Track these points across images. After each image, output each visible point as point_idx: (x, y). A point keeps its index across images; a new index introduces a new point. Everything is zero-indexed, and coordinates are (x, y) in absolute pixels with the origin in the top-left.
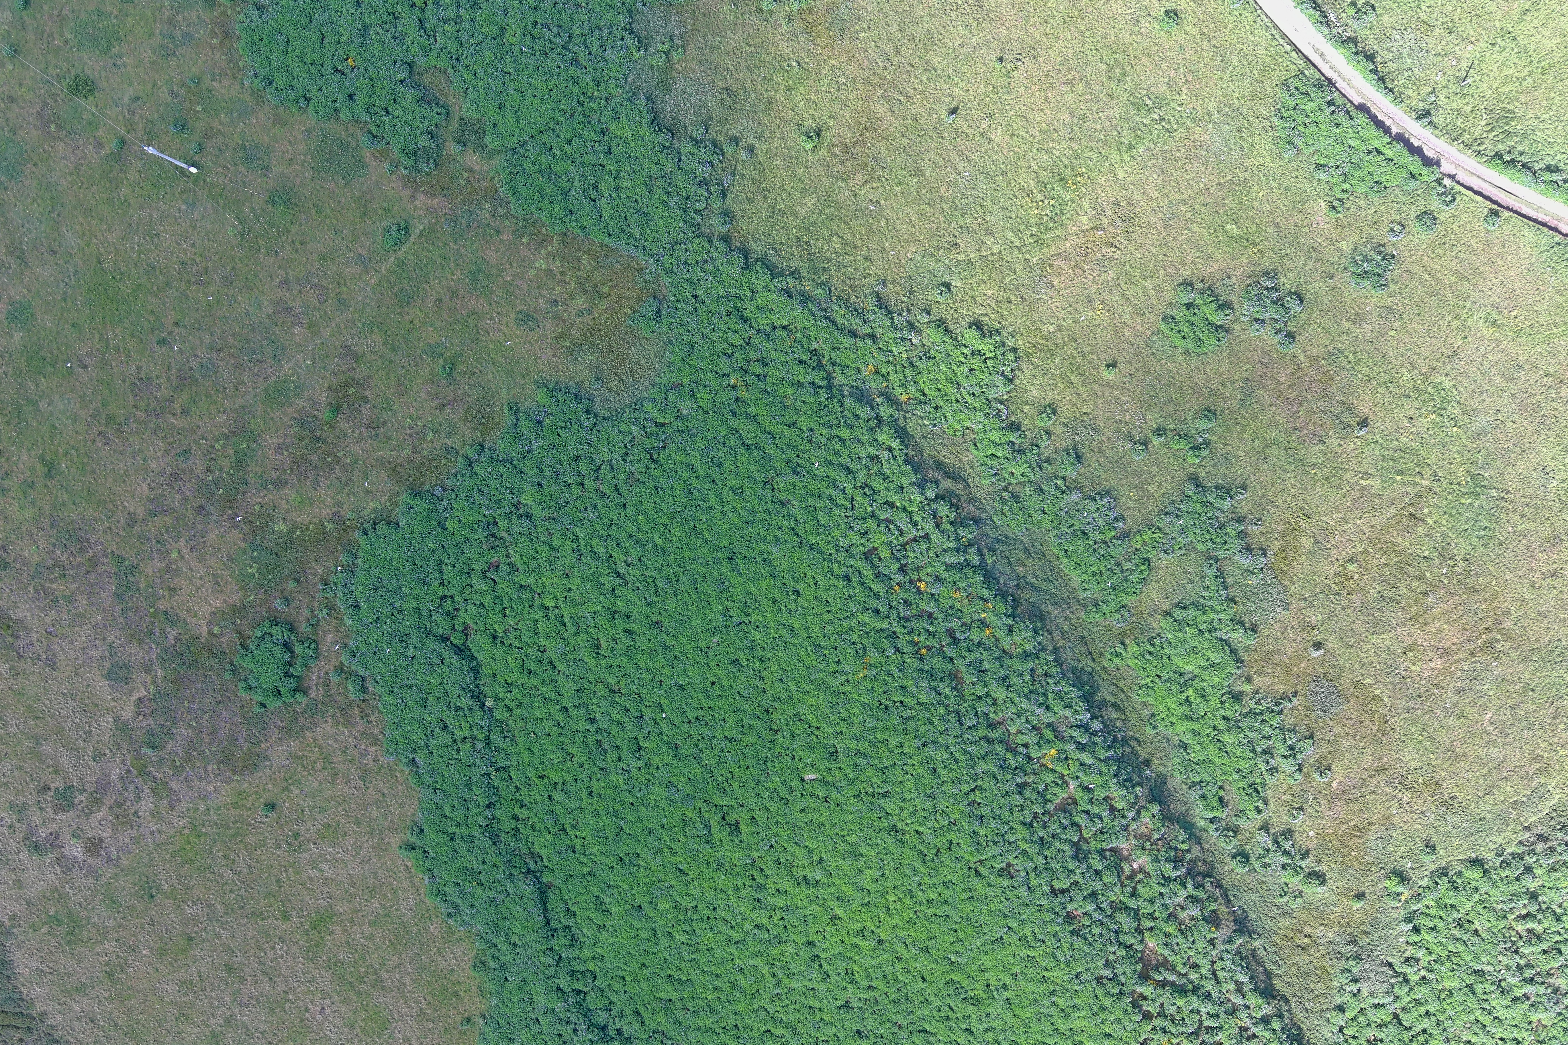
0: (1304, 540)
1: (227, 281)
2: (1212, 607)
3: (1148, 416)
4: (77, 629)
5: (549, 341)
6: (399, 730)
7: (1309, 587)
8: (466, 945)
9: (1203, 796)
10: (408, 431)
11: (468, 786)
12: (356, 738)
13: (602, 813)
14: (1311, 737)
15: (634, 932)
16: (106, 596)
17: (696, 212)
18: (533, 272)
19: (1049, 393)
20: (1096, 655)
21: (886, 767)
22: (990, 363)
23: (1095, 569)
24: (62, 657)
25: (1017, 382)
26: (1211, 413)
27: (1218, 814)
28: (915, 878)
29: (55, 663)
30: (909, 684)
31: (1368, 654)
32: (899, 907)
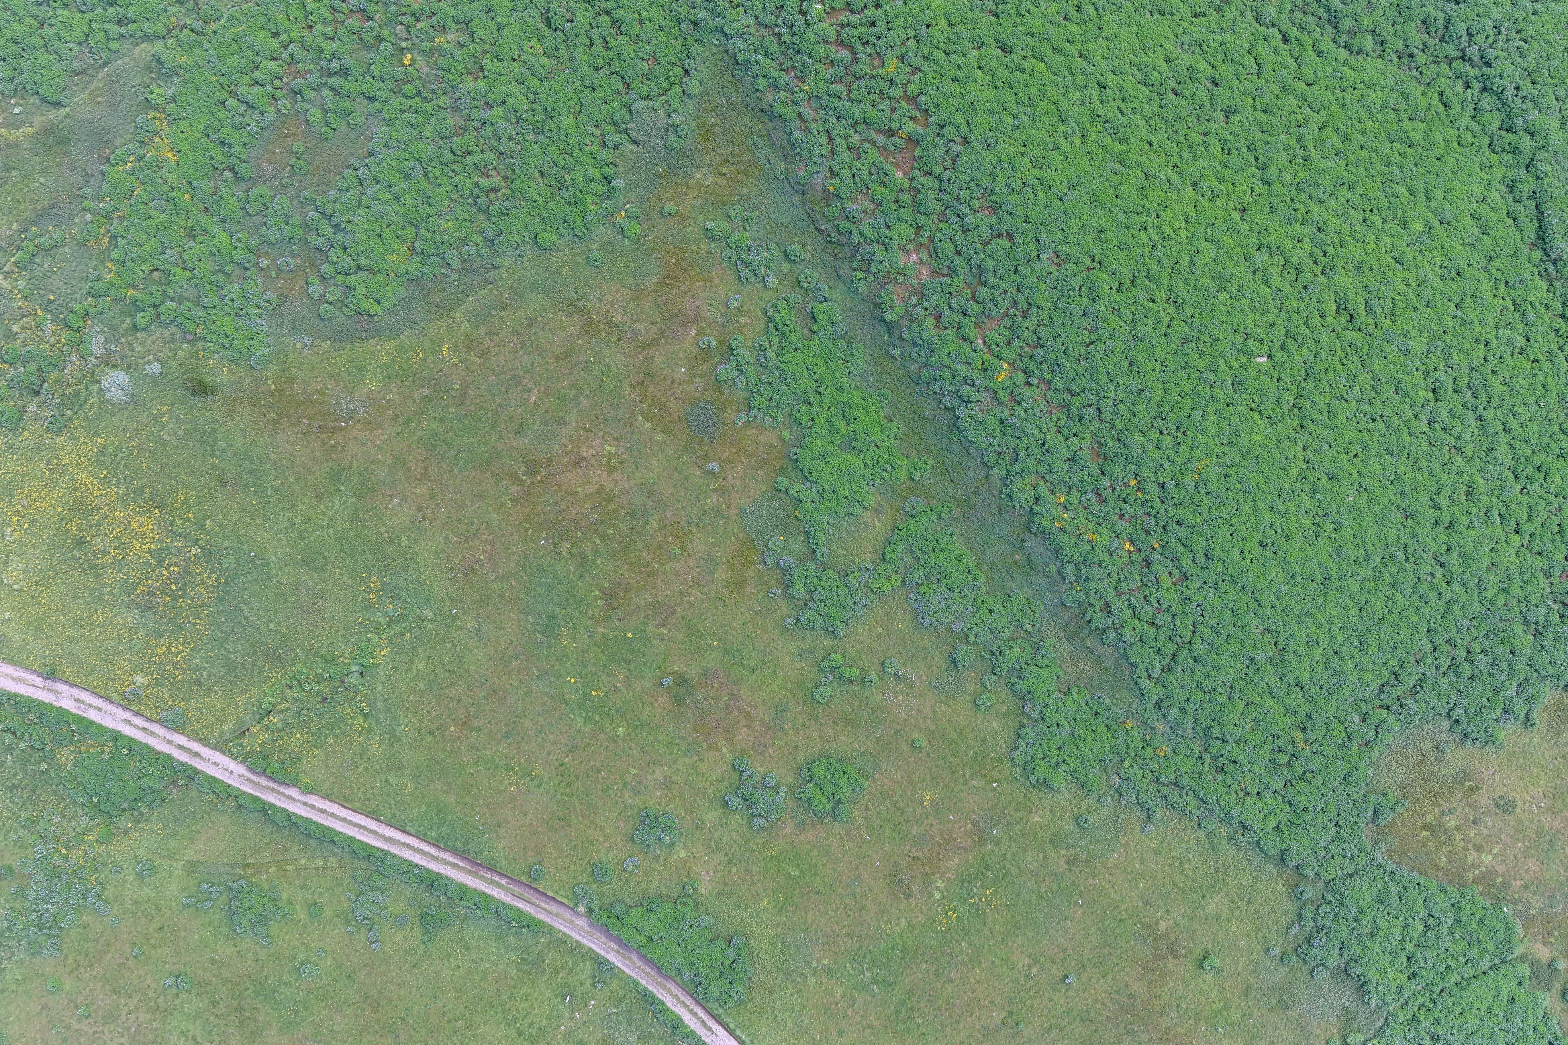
0: (724, 577)
2: (821, 515)
3: (880, 698)
5: (1485, 787)
7: (720, 531)
14: (718, 383)
17: (1329, 903)
18: (1495, 851)
19: (980, 724)
21: (1183, 370)
22: (1040, 755)
23: (941, 555)
25: (1014, 737)
26: (818, 701)
27: (819, 307)
28: (1158, 254)
30: (1152, 452)
31: (659, 464)
32: (1176, 223)
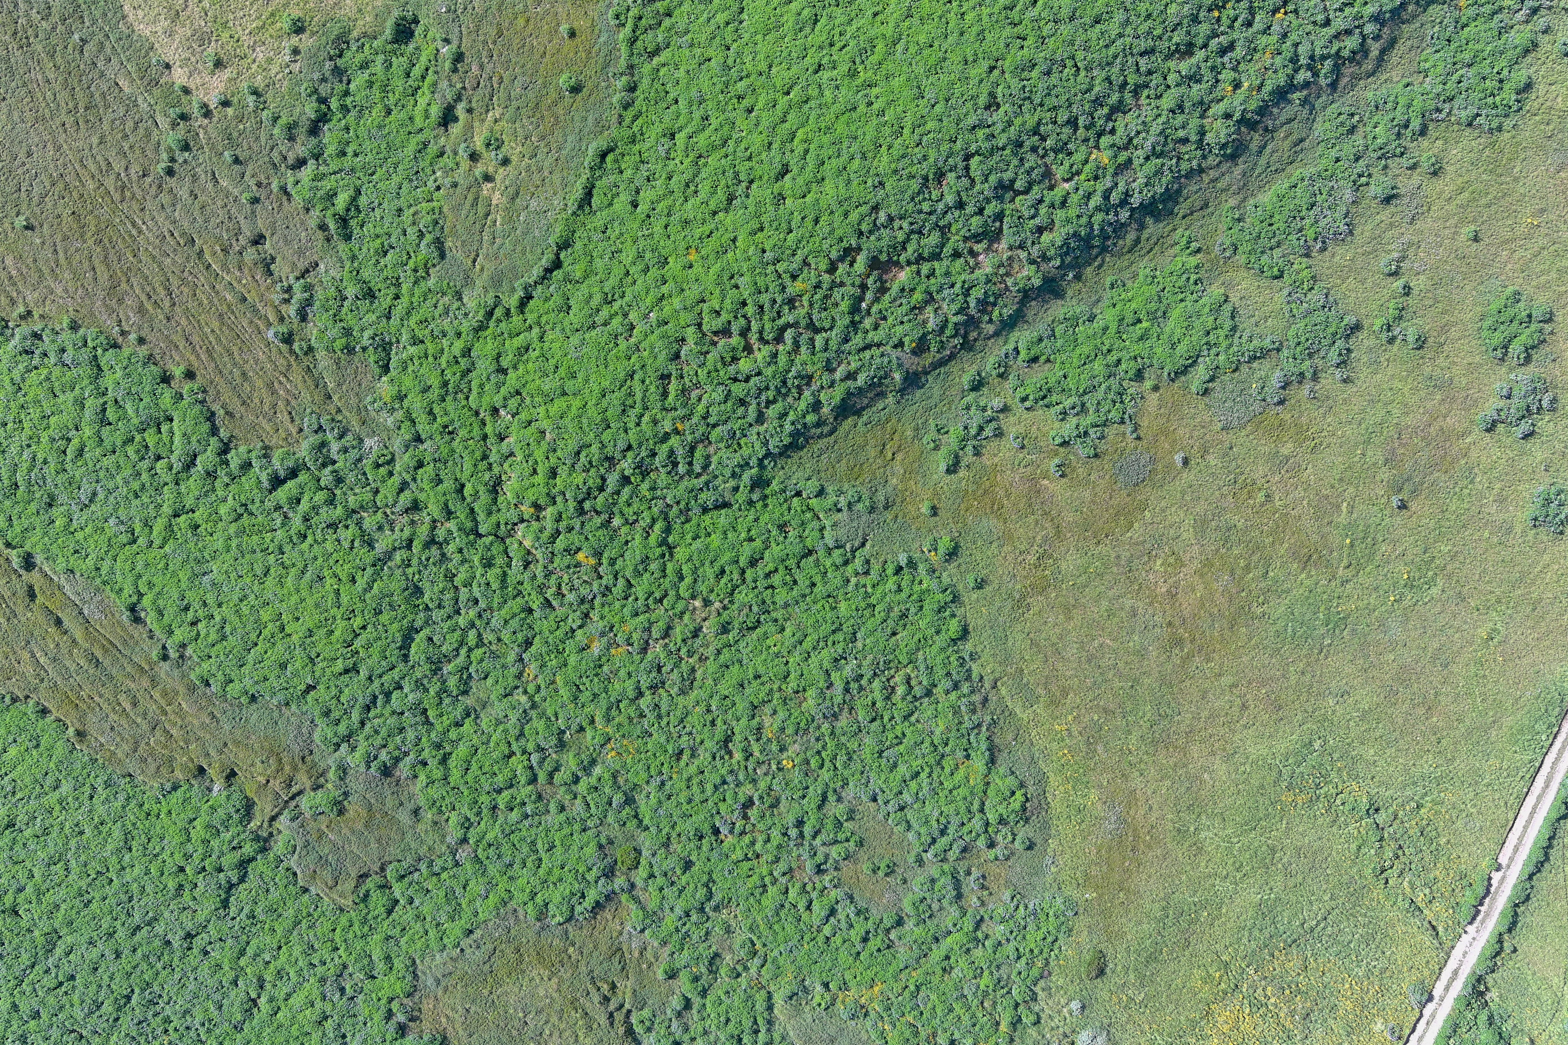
0: (1290, 445)
2: (1231, 345)
3: (1422, 277)
7: (1243, 451)
9: (1041, 340)
14: (1096, 456)
19: (1452, 168)
20: (1187, 220)
22: (1490, 100)
23: (1277, 217)
25: (1469, 130)
26: (1421, 343)
27: (1023, 354)
31: (1175, 515)
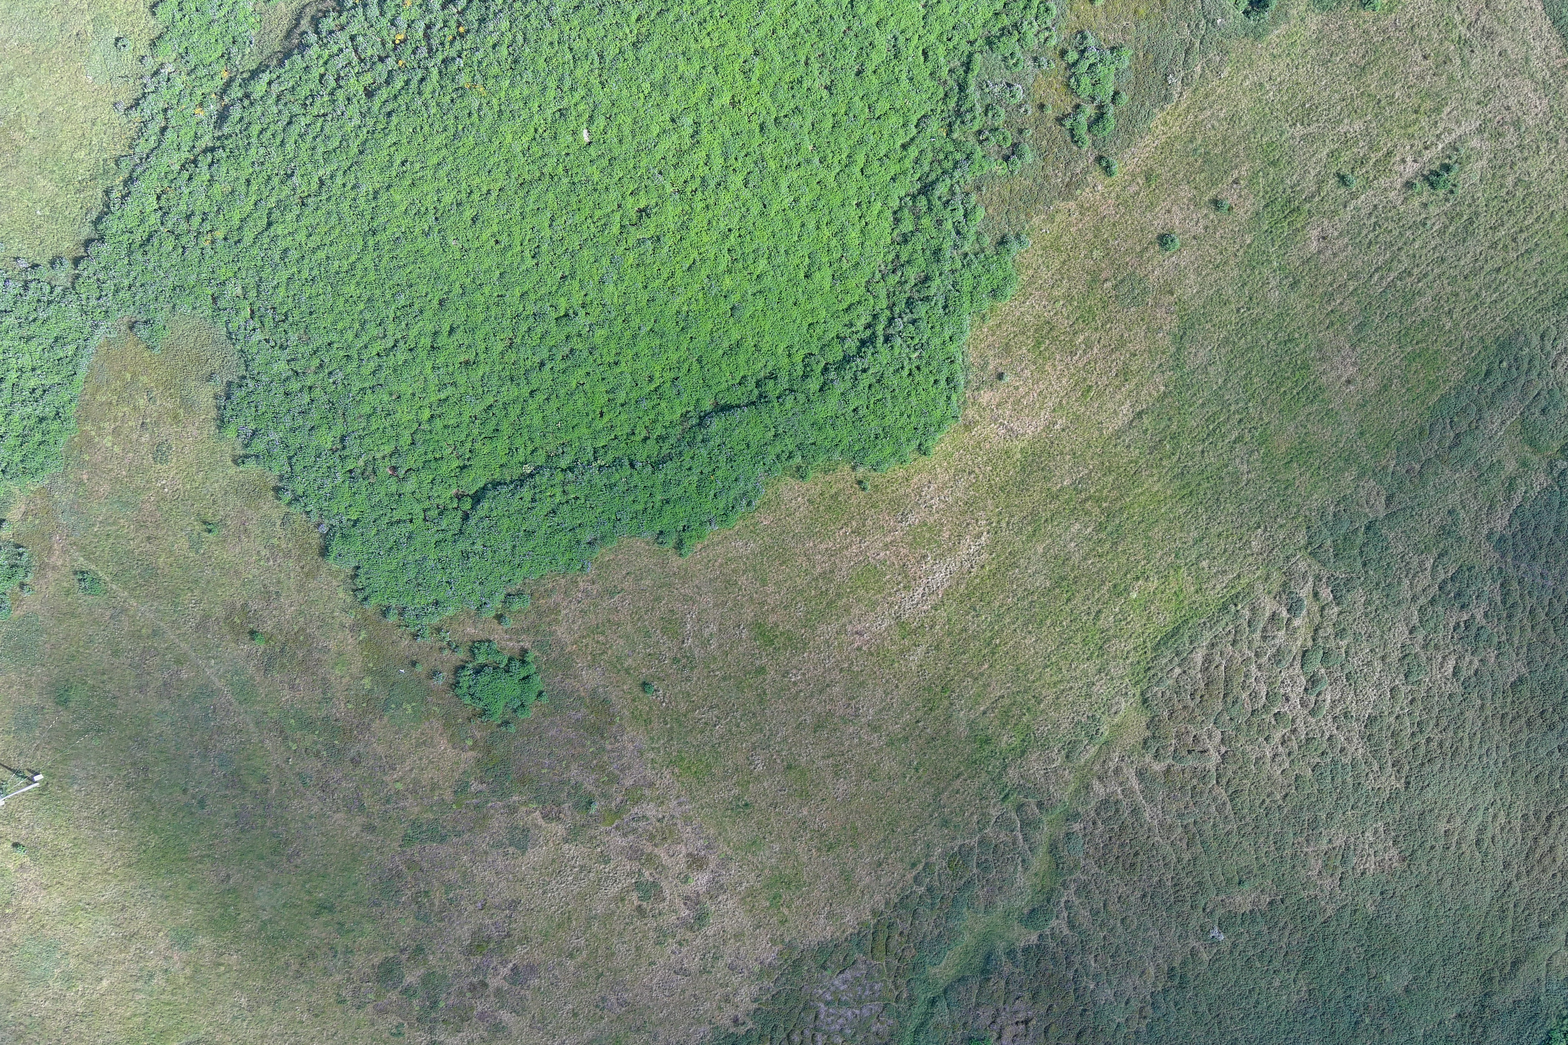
1: (143, 744)
4: (478, 879)
5: (179, 430)
6: (557, 557)
8: (782, 487)
10: (271, 563)
11: (612, 486)
12: (570, 602)
13: (635, 350)
15: (760, 313)
16: (444, 851)
17: (51, 292)
18: (116, 449)
21: (574, 57)
24: (506, 895)
28: (685, 20)
29: (513, 901)
30: (491, 41)
32: (717, 34)
